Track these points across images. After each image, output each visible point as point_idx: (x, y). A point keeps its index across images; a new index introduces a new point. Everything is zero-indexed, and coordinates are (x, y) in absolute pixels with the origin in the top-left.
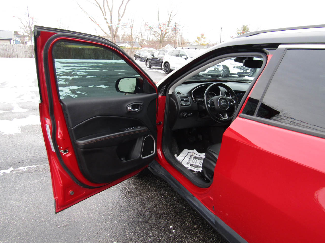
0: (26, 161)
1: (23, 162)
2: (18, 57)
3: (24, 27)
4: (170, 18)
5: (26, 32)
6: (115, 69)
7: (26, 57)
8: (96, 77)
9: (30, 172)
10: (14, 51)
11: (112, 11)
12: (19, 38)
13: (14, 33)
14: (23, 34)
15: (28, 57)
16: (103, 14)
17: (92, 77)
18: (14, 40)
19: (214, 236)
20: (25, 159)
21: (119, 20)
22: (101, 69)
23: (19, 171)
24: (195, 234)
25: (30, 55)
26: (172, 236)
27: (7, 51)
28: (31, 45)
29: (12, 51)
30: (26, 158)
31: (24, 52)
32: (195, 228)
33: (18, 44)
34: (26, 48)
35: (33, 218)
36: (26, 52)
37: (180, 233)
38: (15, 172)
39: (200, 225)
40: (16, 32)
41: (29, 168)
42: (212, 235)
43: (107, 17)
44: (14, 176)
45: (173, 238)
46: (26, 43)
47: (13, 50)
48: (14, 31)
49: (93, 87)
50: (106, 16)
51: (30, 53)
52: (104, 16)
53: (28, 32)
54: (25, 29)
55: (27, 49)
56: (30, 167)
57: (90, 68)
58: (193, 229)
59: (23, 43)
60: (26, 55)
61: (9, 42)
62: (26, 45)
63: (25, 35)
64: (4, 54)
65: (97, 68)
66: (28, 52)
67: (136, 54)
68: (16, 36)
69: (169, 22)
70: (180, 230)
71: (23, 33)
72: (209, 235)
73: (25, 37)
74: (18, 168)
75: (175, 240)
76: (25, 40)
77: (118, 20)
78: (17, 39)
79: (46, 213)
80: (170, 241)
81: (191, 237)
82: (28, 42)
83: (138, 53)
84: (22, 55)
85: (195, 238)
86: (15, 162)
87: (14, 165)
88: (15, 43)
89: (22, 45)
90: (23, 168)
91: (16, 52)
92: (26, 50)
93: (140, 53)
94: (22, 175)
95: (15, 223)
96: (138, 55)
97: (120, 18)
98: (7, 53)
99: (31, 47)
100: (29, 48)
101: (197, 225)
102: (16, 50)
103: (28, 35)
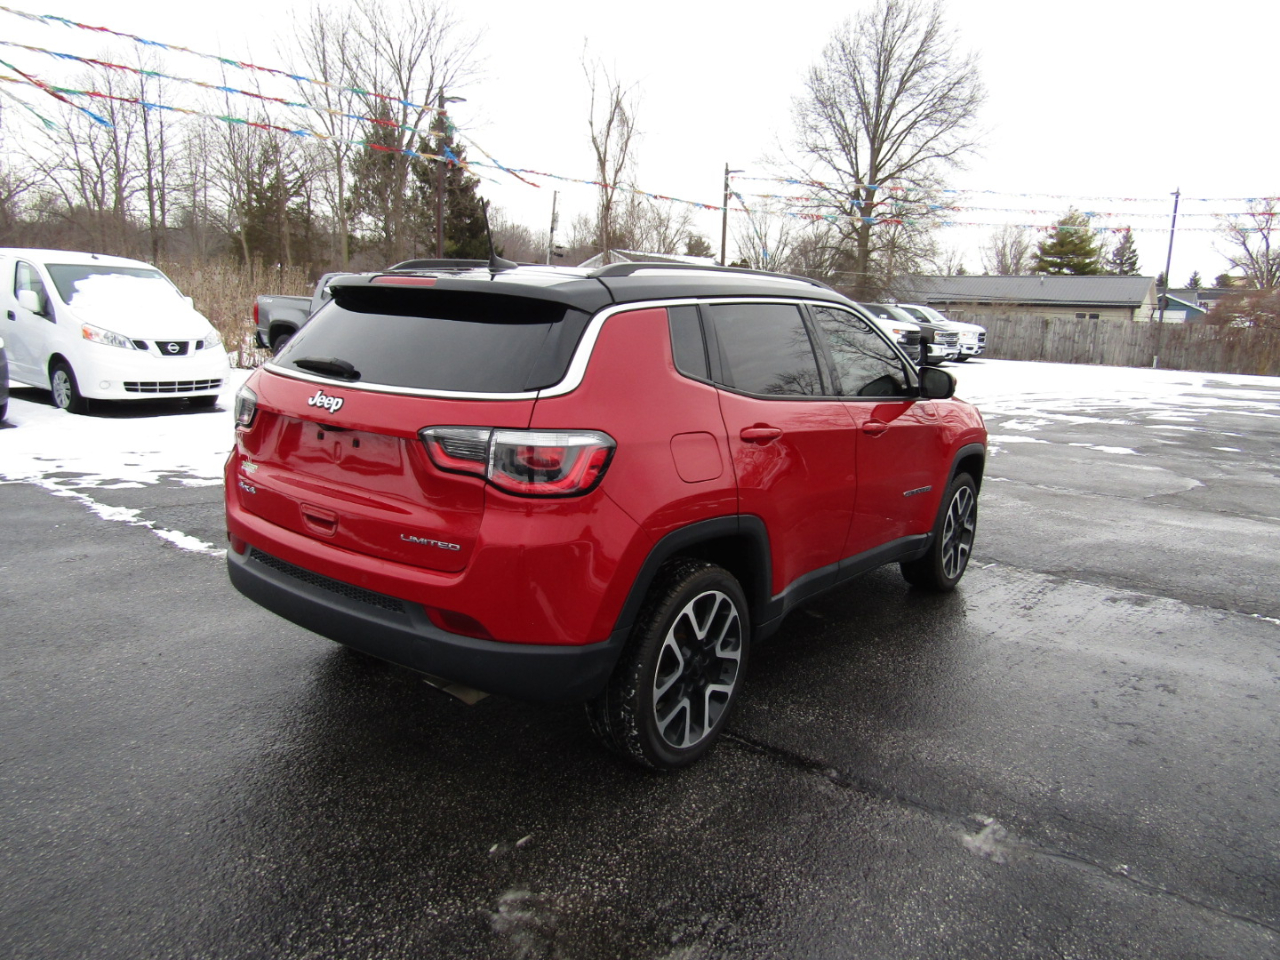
2: (1101, 364)
7: (1129, 362)
10: (1094, 344)
15: (1136, 363)
25: (1145, 359)
27: (1074, 341)
29: (1089, 340)
31: (1126, 345)
34: (1137, 333)
47: (1095, 337)
51: (1145, 349)
55: (1139, 335)
60: (1132, 357)
61: (1128, 314)
64: (1064, 351)
66: (1140, 345)
84: (1116, 356)
92: (1136, 340)
98: (1073, 348)
100: (1148, 334)
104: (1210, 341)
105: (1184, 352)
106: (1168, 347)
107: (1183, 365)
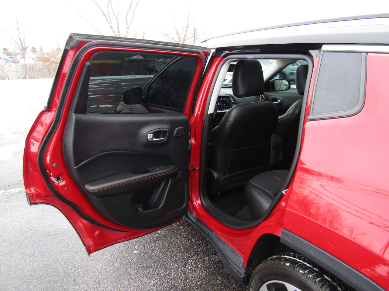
0: (18, 183)
1: (15, 184)
2: (8, 79)
3: (15, 43)
4: (188, 22)
5: (17, 49)
6: (124, 86)
7: (18, 78)
8: (100, 96)
9: (21, 193)
10: (3, 72)
11: (118, 17)
12: (10, 56)
13: (3, 50)
14: (14, 51)
15: (21, 78)
16: (108, 22)
17: (96, 96)
18: (3, 58)
19: (197, 234)
20: (17, 182)
21: (128, 28)
22: (107, 87)
23: (11, 193)
24: (179, 233)
25: (24, 76)
26: (156, 236)
28: (24, 63)
30: (18, 180)
31: (15, 72)
32: (180, 228)
33: (8, 63)
34: (18, 68)
35: (24, 230)
36: (19, 72)
37: (165, 233)
38: (7, 194)
39: (186, 226)
40: (5, 50)
41: (20, 190)
42: (195, 233)
43: (113, 25)
44: (5, 197)
45: (157, 237)
46: (18, 62)
47: (3, 70)
48: (3, 48)
49: (96, 107)
50: (111, 24)
51: (23, 73)
52: (109, 24)
53: (20, 49)
54: (16, 44)
55: (19, 69)
56: (22, 189)
57: (95, 87)
58: (179, 229)
59: (14, 62)
60: (19, 76)
62: (18, 64)
63: (16, 53)
65: (102, 85)
66: (20, 72)
67: (150, 67)
68: (6, 54)
69: (187, 27)
70: (166, 231)
71: (14, 49)
72: (193, 233)
73: (16, 54)
74: (9, 191)
75: (159, 238)
76: (17, 58)
77: (126, 28)
78: (7, 57)
79: (37, 225)
80: (154, 240)
81: (175, 235)
82: (20, 61)
83: (152, 66)
84: (13, 76)
85: (178, 236)
86: (7, 185)
87: (5, 188)
88: (4, 63)
89: (13, 64)
90: (15, 189)
91: (6, 73)
92: (18, 70)
93: (154, 65)
94: (14, 196)
95: (6, 235)
96: (152, 68)
97: (128, 25)
99: (24, 66)
100: (22, 68)
101: (183, 226)
102: (6, 71)
103: (21, 52)
104: (42, 69)
105: (35, 73)
106: (30, 71)
107: (37, 77)
